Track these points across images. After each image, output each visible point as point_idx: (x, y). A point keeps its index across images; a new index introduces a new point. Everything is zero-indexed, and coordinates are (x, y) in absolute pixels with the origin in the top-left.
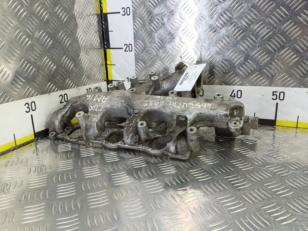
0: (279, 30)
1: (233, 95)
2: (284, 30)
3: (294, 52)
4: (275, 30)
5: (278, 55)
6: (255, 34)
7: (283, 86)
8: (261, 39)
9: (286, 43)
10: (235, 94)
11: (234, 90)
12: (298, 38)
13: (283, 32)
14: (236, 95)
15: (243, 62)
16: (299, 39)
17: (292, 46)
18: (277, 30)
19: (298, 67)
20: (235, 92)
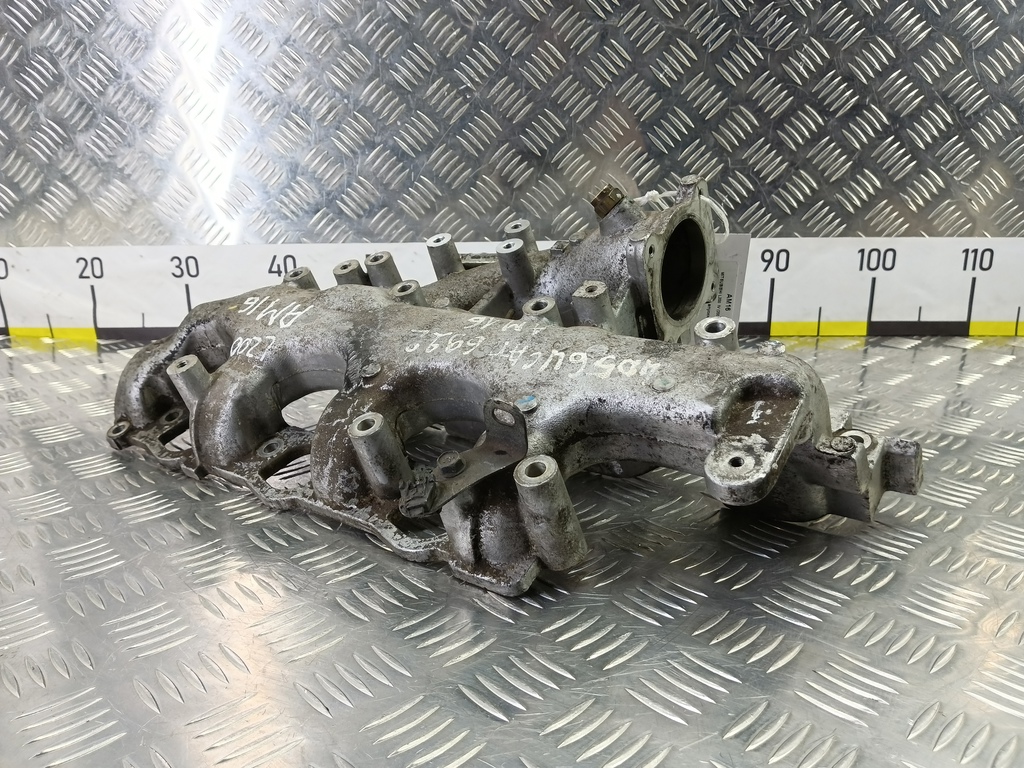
0: (356, 102)
1: (275, 268)
2: (366, 102)
3: (397, 155)
4: (346, 101)
5: (362, 163)
6: (301, 110)
7: (387, 240)
8: (319, 126)
9: (375, 134)
10: (279, 266)
11: (275, 257)
12: (399, 123)
13: (363, 106)
14: (282, 269)
15: (286, 183)
16: (403, 124)
17: (391, 143)
18: (351, 100)
19: (410, 192)
20: (279, 261)
